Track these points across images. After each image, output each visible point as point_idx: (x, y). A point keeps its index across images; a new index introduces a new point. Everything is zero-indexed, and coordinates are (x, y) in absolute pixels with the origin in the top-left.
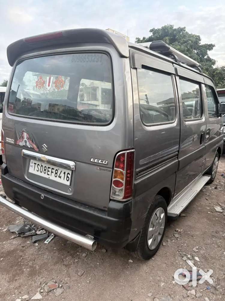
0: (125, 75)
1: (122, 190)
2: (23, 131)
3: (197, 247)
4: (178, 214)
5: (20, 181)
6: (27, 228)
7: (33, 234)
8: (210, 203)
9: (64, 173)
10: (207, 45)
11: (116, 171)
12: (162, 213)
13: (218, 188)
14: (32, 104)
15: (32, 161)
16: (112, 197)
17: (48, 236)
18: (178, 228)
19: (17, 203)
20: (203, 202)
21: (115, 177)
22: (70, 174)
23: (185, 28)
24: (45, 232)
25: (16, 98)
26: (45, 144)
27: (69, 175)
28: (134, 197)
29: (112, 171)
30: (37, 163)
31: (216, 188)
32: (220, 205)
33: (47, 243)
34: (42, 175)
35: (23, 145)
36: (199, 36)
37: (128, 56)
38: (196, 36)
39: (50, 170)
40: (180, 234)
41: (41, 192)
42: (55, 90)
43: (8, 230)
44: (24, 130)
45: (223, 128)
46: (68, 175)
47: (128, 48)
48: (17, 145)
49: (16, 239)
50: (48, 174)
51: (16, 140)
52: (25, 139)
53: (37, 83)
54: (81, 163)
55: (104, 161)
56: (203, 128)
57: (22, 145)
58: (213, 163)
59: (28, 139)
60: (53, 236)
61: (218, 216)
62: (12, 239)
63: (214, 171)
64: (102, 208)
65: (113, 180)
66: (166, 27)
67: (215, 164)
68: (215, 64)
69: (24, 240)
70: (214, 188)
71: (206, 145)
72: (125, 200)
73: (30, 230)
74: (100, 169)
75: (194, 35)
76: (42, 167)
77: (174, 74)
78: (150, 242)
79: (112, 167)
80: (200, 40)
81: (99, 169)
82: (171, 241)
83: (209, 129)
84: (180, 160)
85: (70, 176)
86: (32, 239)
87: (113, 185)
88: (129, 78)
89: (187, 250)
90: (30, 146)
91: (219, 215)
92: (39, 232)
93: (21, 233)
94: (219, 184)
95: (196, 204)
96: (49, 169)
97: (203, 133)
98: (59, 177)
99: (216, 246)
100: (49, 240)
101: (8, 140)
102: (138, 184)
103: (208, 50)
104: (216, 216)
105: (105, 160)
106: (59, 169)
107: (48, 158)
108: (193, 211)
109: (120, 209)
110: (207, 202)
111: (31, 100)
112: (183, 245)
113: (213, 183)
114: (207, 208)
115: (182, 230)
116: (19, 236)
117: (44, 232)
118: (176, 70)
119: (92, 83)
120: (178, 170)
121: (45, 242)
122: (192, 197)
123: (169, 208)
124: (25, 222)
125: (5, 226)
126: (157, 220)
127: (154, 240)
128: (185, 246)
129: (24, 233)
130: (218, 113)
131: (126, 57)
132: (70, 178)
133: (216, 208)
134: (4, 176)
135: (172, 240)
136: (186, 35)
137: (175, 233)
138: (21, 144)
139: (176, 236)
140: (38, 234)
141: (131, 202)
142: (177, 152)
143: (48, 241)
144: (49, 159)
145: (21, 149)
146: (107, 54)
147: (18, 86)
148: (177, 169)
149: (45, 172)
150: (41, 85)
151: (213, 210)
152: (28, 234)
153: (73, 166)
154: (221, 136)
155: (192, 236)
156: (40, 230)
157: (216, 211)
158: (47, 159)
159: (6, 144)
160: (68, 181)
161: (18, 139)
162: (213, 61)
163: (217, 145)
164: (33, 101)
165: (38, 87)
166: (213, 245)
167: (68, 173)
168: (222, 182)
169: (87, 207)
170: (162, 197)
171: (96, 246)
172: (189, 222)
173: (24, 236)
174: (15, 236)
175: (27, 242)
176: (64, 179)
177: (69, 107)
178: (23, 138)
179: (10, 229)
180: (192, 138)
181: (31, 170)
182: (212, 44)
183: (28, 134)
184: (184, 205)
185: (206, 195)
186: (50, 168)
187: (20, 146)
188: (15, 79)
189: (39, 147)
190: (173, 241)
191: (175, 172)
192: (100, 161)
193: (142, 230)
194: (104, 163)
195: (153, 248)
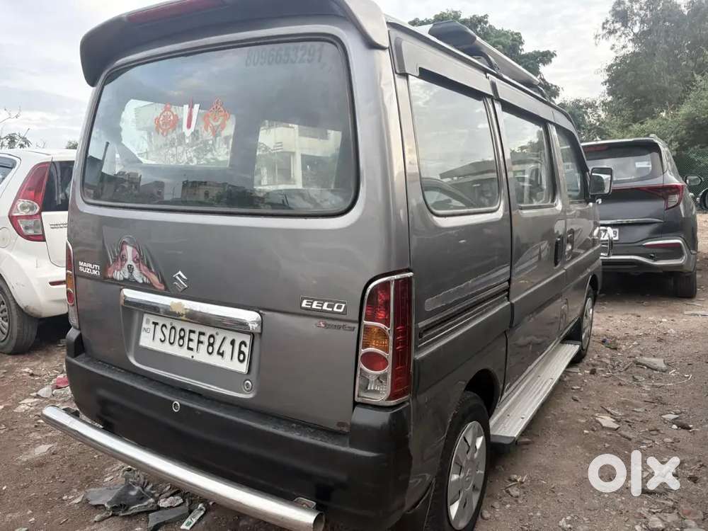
0: (382, 90)
1: (385, 376)
2: (124, 243)
3: (568, 518)
4: (515, 436)
5: (116, 370)
6: (133, 493)
7: (149, 508)
8: (584, 409)
9: (233, 343)
10: (538, 52)
11: (368, 329)
12: (479, 436)
13: (597, 372)
14: (141, 184)
15: (146, 317)
16: (358, 396)
17: (191, 512)
18: (514, 474)
19: (109, 428)
20: (567, 405)
21: (366, 346)
22: (248, 343)
23: (486, 16)
24: (181, 501)
25: (100, 175)
26: (180, 273)
27: (246, 346)
28: (415, 396)
29: (356, 329)
30: (161, 321)
31: (593, 372)
32: (608, 412)
33: (188, 528)
34: (175, 350)
35: (125, 279)
36: (519, 33)
37: (387, 45)
38: (512, 34)
39: (194, 337)
40: (523, 488)
41: (171, 394)
42: (191, 161)
43: (86, 502)
44: (126, 240)
45: (599, 230)
46: (243, 346)
47: (386, 28)
48: (109, 278)
49: (105, 522)
50: (190, 349)
51: (105, 267)
52: (130, 262)
53: (158, 122)
54: (276, 315)
55: (336, 305)
56: (559, 227)
57: (122, 279)
58: (583, 314)
59: (137, 260)
60: (201, 509)
61: (609, 438)
62: (96, 524)
63: (586, 331)
64: (334, 427)
65: (362, 351)
66: (445, 16)
67: (586, 316)
68: (558, 96)
69: (127, 524)
70: (588, 372)
71: (567, 267)
72: (392, 403)
73: (141, 498)
74: (327, 326)
75: (508, 32)
76: (173, 331)
77: (489, 96)
78: (454, 510)
79: (357, 319)
80: (522, 43)
81: (323, 326)
82: (503, 508)
83: (572, 232)
84: (513, 301)
85: (246, 350)
86: (148, 521)
87: (361, 365)
88: (391, 98)
89: (546, 525)
90: (143, 279)
91: (610, 435)
92: (166, 502)
93: (120, 507)
94: (599, 363)
95: (552, 412)
96: (192, 334)
97: (559, 239)
98: (219, 353)
99: (614, 513)
100: (192, 520)
101: (85, 267)
102: (423, 360)
103: (540, 65)
104: (603, 438)
105: (338, 302)
106: (217, 334)
107: (189, 308)
108: (547, 430)
109: (382, 427)
110: (576, 405)
111: (139, 176)
112: (532, 514)
113: (585, 361)
114: (580, 420)
115: (525, 478)
116: (113, 515)
117: (178, 500)
118: (494, 86)
119: (280, 144)
120: (511, 327)
121: (183, 527)
122: (542, 396)
123: (492, 423)
124: (127, 478)
125: (76, 490)
126: (467, 453)
127: (463, 505)
128: (539, 518)
129: (125, 507)
130: (588, 194)
131: (383, 48)
132: (247, 354)
133: (599, 419)
134: (74, 361)
135: (504, 504)
136: (490, 32)
137: (510, 487)
138: (119, 275)
139: (512, 493)
140: (163, 508)
141: (409, 407)
142: (507, 283)
143: (191, 523)
144: (191, 310)
145: (119, 287)
146: (335, 41)
147: (104, 146)
148: (508, 324)
149: (181, 342)
150: (168, 127)
151: (594, 425)
152: (136, 508)
153: (253, 322)
154: (596, 248)
155: (554, 492)
156: (167, 498)
157: (603, 428)
158: (186, 309)
159: (78, 278)
160: (242, 361)
161: (111, 263)
162: (554, 88)
163: (589, 270)
164: (142, 177)
165: (161, 131)
166: (607, 510)
167: (243, 343)
168: (606, 357)
169: (294, 425)
170: (476, 394)
171: (323, 526)
172: (540, 456)
173: (125, 514)
174: (104, 515)
175: (136, 529)
176: (232, 358)
177: (233, 186)
178: (123, 259)
179: (89, 497)
180: (538, 251)
181: (146, 340)
182: (548, 51)
183: (136, 248)
184: (526, 413)
185: (573, 389)
186: (194, 332)
187: (116, 280)
188: (98, 130)
189: (165, 279)
190: (508, 506)
191: (505, 332)
192: (326, 304)
193: (434, 479)
194: (335, 309)
195: (462, 524)
